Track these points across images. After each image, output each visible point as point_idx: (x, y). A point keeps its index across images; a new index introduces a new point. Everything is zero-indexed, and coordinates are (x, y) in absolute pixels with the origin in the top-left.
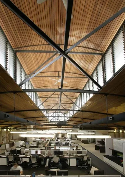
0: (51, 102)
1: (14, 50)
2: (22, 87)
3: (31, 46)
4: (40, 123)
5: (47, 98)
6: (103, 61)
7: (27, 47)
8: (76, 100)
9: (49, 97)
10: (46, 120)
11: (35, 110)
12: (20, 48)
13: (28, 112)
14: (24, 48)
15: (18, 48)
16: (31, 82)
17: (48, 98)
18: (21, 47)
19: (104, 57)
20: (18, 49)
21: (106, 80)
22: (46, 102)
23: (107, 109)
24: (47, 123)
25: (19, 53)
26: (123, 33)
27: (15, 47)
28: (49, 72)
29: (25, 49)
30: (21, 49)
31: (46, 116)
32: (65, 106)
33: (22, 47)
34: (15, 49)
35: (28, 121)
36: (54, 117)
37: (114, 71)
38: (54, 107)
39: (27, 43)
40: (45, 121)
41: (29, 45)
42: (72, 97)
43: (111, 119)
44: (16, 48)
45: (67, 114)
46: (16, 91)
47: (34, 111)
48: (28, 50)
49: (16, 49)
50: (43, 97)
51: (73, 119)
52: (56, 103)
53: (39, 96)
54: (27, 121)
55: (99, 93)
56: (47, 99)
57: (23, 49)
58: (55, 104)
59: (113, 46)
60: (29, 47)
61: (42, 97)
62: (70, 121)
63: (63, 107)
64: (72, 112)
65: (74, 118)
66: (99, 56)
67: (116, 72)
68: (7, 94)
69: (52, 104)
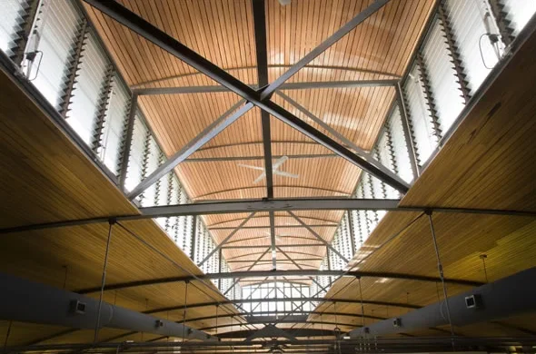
0: (251, 243)
1: (132, 89)
2: (144, 200)
3: (182, 75)
4: (209, 329)
5: (232, 230)
6: (401, 102)
7: (170, 80)
8: (337, 232)
9: (241, 227)
10: (232, 316)
11: (187, 279)
12: (148, 82)
13: (164, 285)
14: (162, 82)
15: (143, 83)
16: (178, 178)
17: (237, 229)
18: (153, 81)
19: (403, 90)
20: (143, 87)
21: (419, 161)
22: (231, 245)
23: (441, 266)
24: (237, 328)
25: (147, 96)
26: (442, 25)
27: (135, 82)
28: (238, 144)
29: (163, 84)
30: (152, 86)
31: (230, 296)
32: (302, 257)
33: (158, 80)
34: (134, 85)
35: (158, 324)
36: (260, 300)
37: (438, 131)
38: (259, 260)
39: (171, 68)
40: (228, 320)
41: (178, 73)
42: (321, 223)
43: (470, 302)
44: (139, 84)
45: (308, 286)
46: (118, 216)
47: (184, 283)
48: (172, 86)
49: (138, 87)
50: (222, 225)
51: (330, 307)
52: (265, 246)
53: (206, 224)
54: (158, 322)
55: (402, 208)
56: (233, 233)
57: (158, 86)
58: (265, 249)
59: (422, 59)
60: (175, 79)
61: (217, 226)
62: (321, 313)
63: (290, 259)
64: (324, 280)
65: (334, 301)
66: (388, 88)
67: (443, 134)
68: (88, 225)
69: (255, 250)
